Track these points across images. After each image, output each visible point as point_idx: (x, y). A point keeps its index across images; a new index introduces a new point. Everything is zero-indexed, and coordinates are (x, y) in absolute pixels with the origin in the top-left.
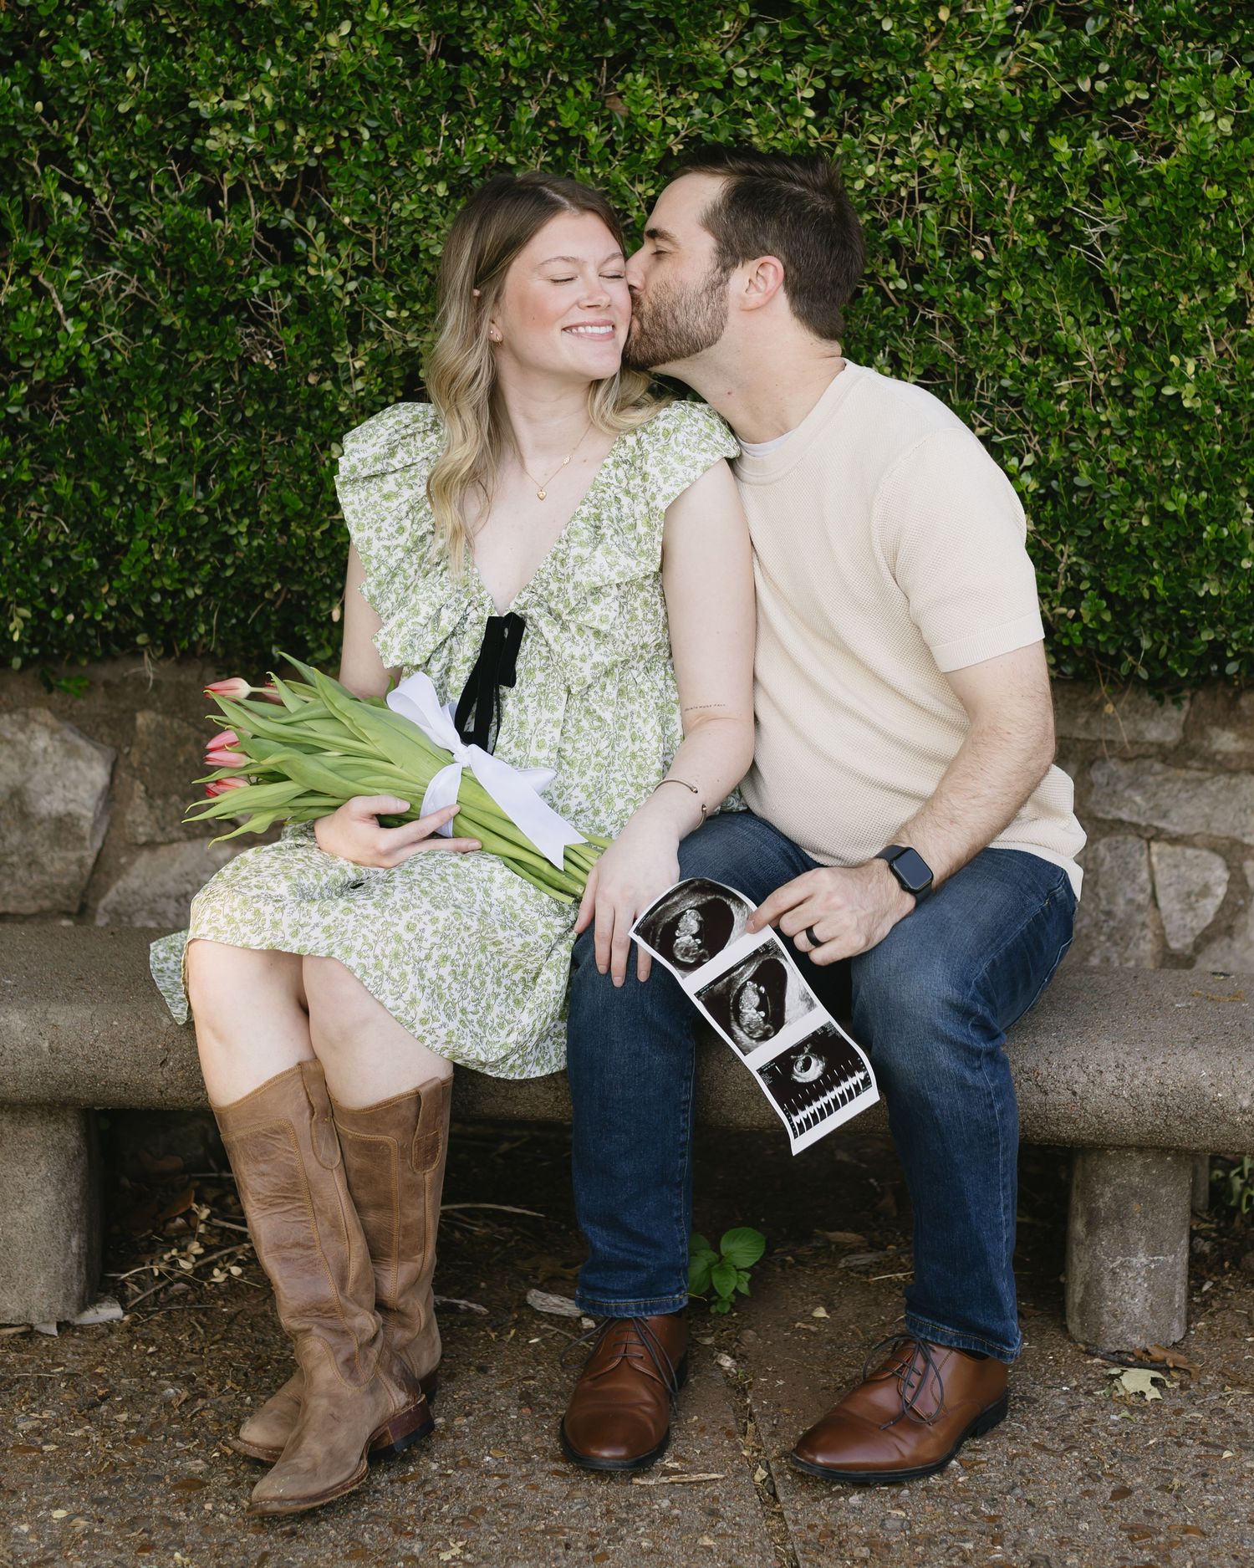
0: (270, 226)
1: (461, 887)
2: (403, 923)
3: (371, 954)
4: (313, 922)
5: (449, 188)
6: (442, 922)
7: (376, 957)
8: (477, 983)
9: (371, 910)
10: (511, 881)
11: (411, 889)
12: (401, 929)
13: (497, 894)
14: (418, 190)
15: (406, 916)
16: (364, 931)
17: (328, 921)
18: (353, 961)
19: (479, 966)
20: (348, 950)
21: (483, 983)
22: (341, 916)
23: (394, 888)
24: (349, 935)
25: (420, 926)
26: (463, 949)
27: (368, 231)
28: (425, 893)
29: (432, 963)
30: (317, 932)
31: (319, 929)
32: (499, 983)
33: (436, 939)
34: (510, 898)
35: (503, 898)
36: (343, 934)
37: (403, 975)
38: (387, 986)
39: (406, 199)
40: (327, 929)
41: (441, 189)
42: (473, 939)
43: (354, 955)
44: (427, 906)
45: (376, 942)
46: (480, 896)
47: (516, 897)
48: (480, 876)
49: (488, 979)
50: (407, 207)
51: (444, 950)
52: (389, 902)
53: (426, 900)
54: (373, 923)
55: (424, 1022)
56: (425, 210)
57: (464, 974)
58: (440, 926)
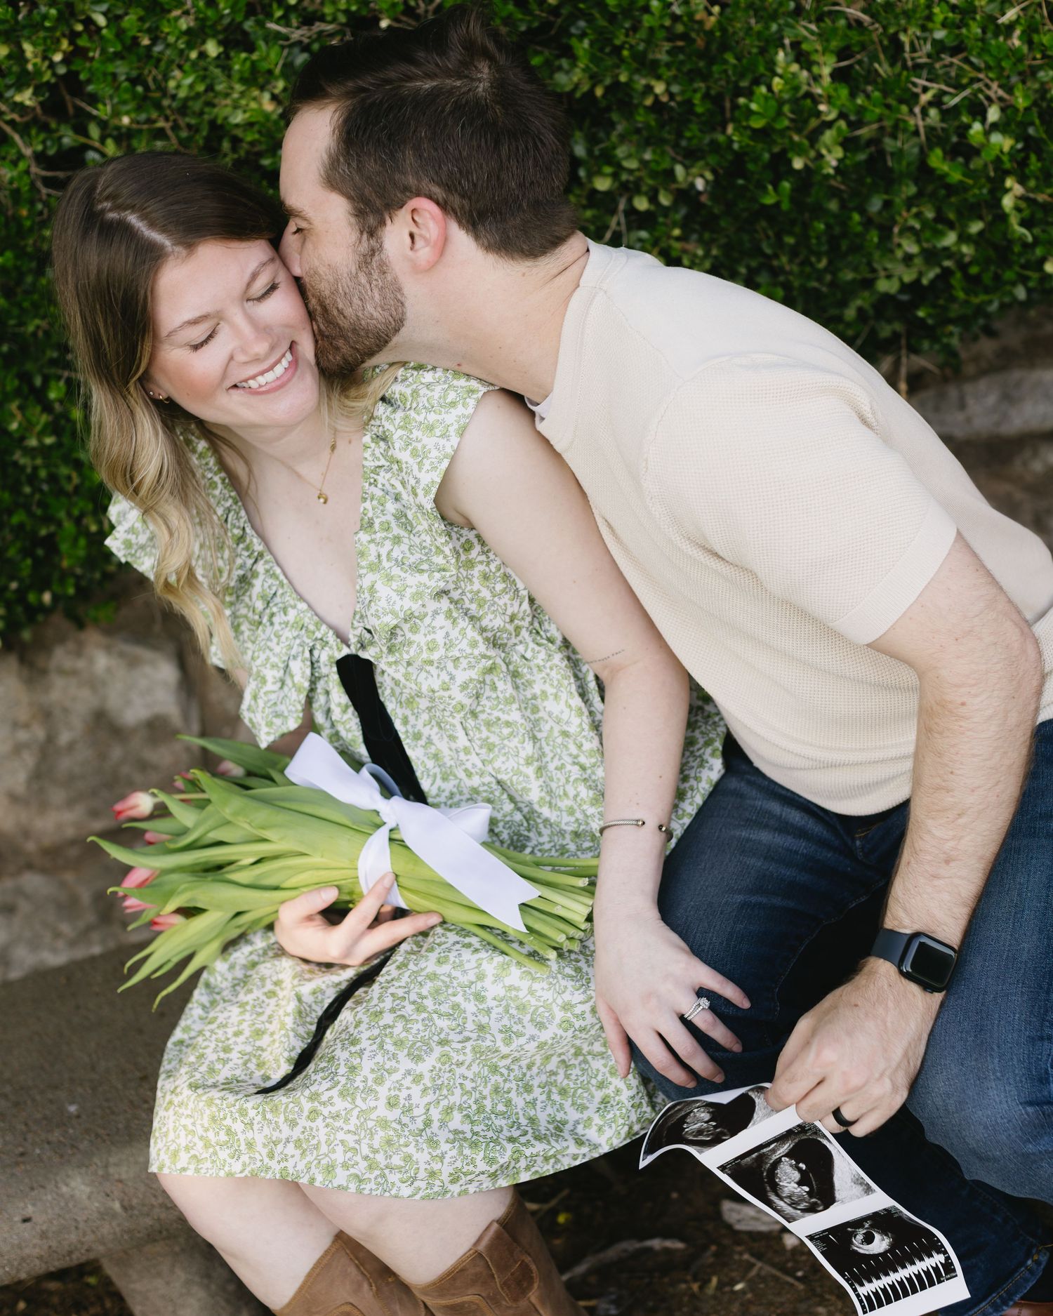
0: (51, 152)
1: (445, 1008)
2: (382, 1103)
3: (358, 1158)
4: (283, 1136)
5: (220, 43)
6: (427, 1075)
7: (366, 1158)
8: (501, 1108)
9: (340, 1105)
10: (504, 967)
11: (381, 1046)
12: (382, 1111)
13: (493, 990)
14: (188, 59)
15: (383, 1091)
16: (340, 1135)
17: (297, 1133)
18: (341, 1177)
19: (496, 1090)
20: (330, 1169)
21: (508, 1103)
22: (309, 1124)
23: (361, 1053)
24: (324, 1149)
25: (403, 1094)
26: (469, 1085)
27: (154, 121)
28: (399, 1043)
29: (436, 1124)
30: (290, 1150)
31: (291, 1145)
32: (528, 1089)
33: (430, 1097)
34: (511, 988)
35: (502, 993)
36: (317, 1147)
37: (408, 1158)
38: (394, 1177)
39: (177, 73)
40: (298, 1144)
41: (212, 49)
42: (475, 1068)
43: (339, 1170)
44: (406, 1064)
45: (358, 1142)
46: (470, 1007)
47: (517, 983)
48: (464, 979)
49: (513, 1095)
50: (182, 83)
51: (444, 1103)
52: (358, 1083)
53: (402, 1055)
54: (347, 1120)
55: (454, 1181)
56: (204, 78)
57: (481, 1110)
58: (427, 1081)
